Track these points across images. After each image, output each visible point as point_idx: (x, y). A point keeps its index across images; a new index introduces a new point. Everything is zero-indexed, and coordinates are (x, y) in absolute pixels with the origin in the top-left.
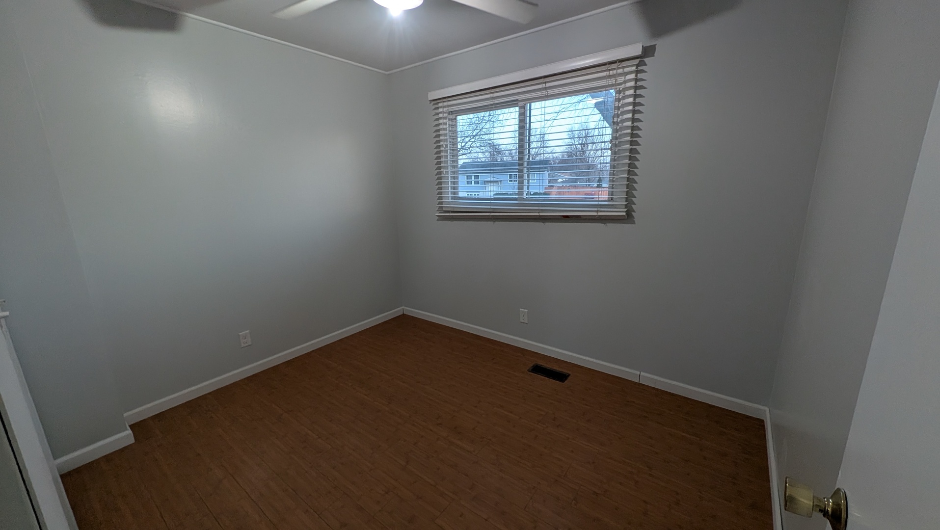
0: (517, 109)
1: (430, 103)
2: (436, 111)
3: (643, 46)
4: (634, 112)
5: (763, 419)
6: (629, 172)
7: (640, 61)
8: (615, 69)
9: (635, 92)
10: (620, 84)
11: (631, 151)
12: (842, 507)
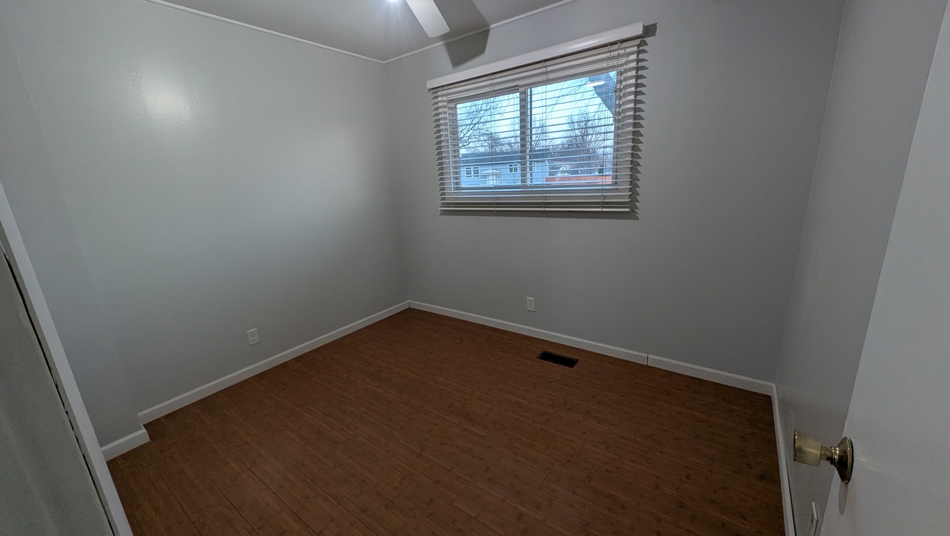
0: (518, 94)
1: (429, 92)
2: (435, 100)
3: (643, 26)
4: (636, 93)
5: (769, 395)
6: (633, 155)
7: (641, 41)
8: (616, 50)
9: (637, 73)
10: (622, 65)
11: (634, 133)
12: (848, 454)
